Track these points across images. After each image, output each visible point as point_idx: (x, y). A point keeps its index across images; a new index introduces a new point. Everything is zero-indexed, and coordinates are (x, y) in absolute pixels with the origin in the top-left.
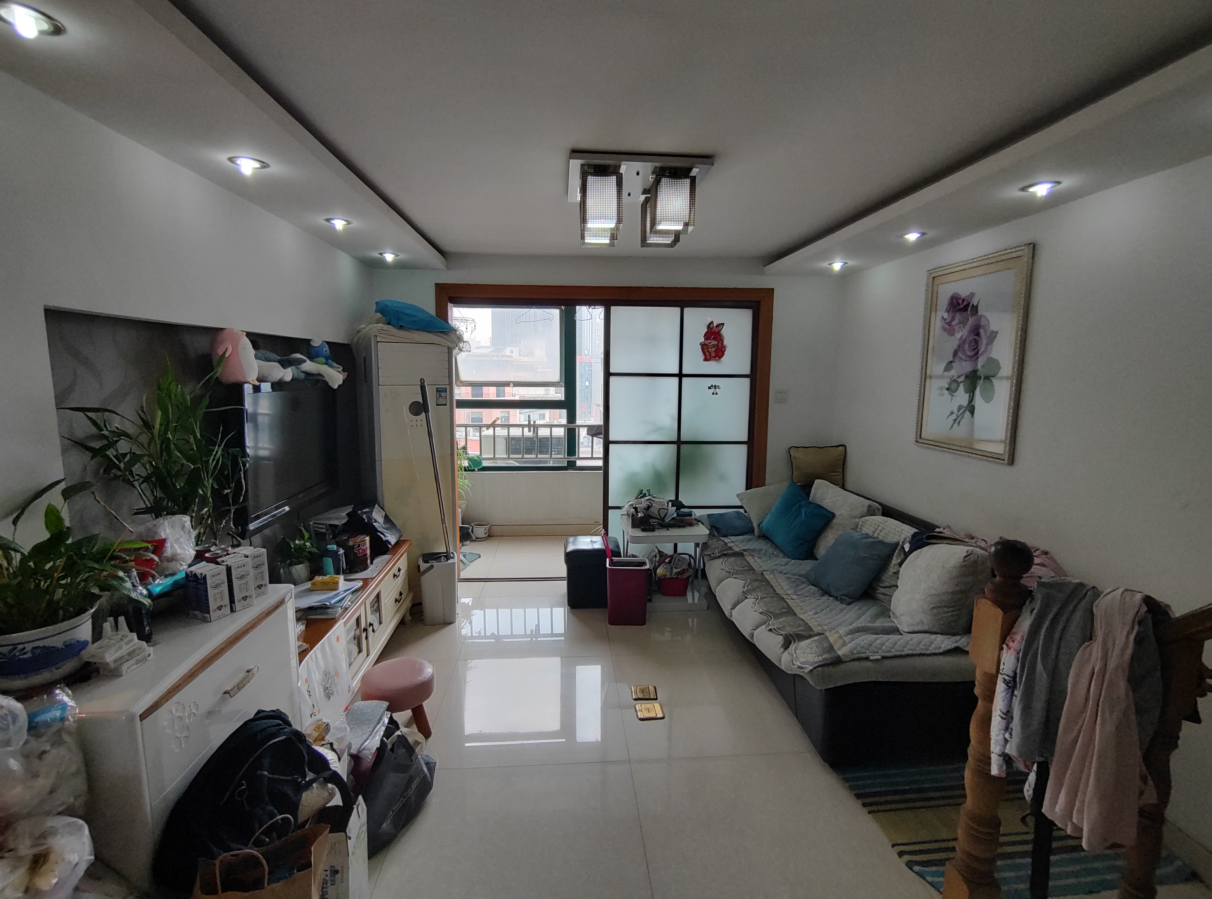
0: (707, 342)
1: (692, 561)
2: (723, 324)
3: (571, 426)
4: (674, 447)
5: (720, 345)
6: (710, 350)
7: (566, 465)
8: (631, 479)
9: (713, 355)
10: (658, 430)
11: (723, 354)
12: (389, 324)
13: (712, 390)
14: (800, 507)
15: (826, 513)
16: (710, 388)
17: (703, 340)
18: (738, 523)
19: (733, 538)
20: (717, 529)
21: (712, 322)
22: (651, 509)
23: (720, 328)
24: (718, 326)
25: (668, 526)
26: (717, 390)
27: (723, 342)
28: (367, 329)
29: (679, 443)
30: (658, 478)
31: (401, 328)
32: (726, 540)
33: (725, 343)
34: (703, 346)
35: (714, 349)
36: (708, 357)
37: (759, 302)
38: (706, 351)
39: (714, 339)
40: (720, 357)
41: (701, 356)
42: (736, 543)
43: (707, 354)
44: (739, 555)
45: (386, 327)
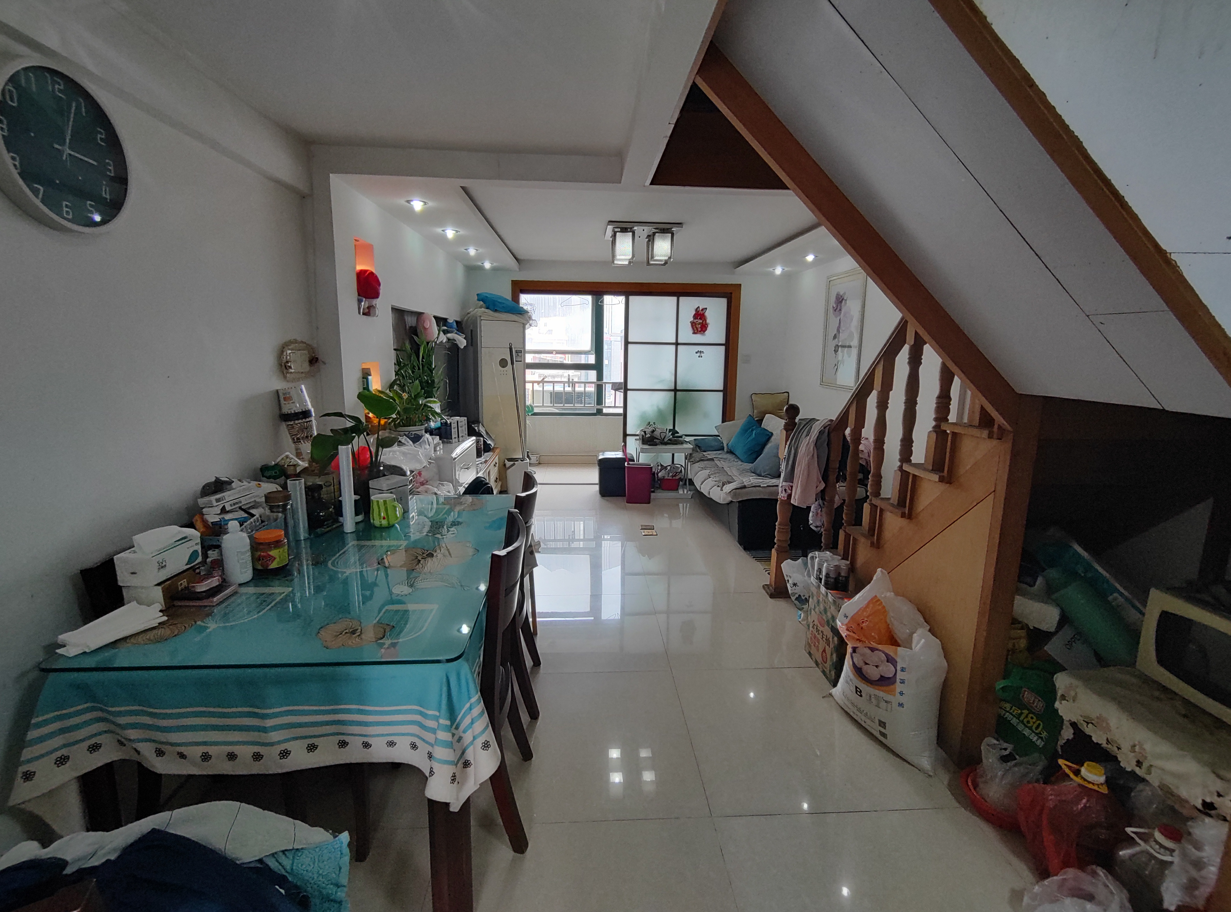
0: (695, 321)
1: (683, 469)
2: (706, 309)
3: (599, 383)
4: (673, 393)
5: (704, 323)
6: (697, 326)
7: (595, 412)
8: (643, 417)
9: (700, 330)
10: (661, 381)
11: (706, 330)
12: (487, 308)
13: (698, 354)
14: (752, 430)
15: (768, 433)
16: (697, 353)
17: (692, 319)
18: (714, 444)
19: (709, 452)
20: (699, 447)
21: (699, 307)
22: (655, 433)
23: (704, 311)
24: (702, 310)
25: (666, 444)
26: (702, 354)
27: (706, 321)
28: (474, 312)
29: (675, 390)
30: (660, 414)
31: (496, 311)
32: (704, 453)
33: (708, 321)
34: (693, 324)
35: (700, 326)
36: (696, 331)
37: (731, 293)
38: (694, 327)
39: (700, 319)
40: (704, 331)
41: (691, 331)
42: (710, 455)
43: (695, 329)
44: (712, 460)
45: (487, 310)
